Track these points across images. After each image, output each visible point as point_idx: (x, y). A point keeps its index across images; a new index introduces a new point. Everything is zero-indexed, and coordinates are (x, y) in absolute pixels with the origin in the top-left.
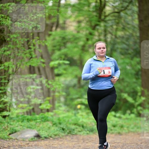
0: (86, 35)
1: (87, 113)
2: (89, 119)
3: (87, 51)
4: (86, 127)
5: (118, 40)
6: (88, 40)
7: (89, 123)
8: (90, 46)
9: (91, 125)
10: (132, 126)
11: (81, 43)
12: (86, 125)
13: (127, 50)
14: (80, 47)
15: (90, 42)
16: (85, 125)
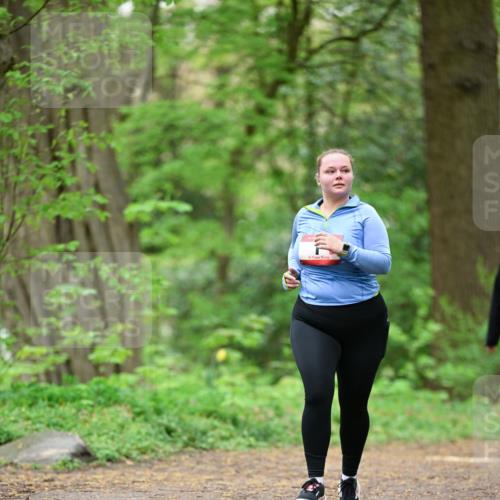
0: (245, 116)
1: (250, 378)
2: (256, 397)
3: (249, 168)
4: (245, 423)
5: (354, 133)
6: (250, 130)
7: (257, 409)
8: (258, 153)
9: (262, 417)
10: (401, 419)
11: (230, 143)
12: (247, 416)
13: (384, 164)
14: (226, 157)
15: (259, 139)
16: (241, 417)
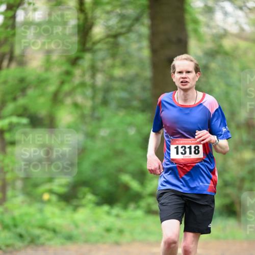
1: (62, 209)
